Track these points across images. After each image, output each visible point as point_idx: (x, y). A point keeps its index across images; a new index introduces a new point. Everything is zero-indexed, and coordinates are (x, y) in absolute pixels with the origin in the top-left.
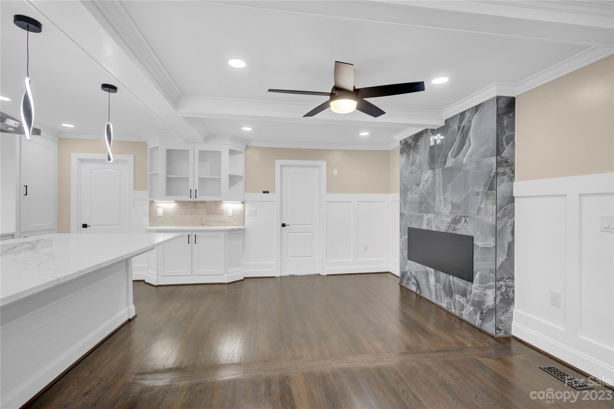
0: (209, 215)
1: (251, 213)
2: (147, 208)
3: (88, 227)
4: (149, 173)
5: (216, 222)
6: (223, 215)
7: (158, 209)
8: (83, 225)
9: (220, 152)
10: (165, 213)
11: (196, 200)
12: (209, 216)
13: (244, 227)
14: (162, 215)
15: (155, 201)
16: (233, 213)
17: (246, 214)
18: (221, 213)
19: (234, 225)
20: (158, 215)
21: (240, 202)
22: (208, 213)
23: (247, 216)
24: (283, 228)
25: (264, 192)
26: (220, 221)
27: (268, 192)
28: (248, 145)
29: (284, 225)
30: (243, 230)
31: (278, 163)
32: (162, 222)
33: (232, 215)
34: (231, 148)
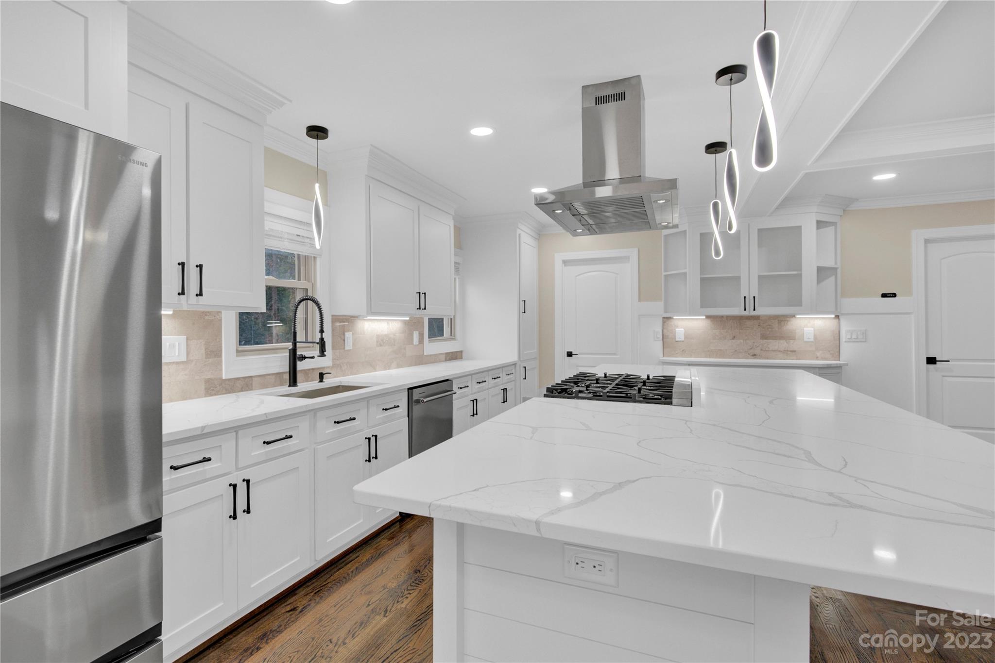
0: (766, 339)
1: (854, 336)
2: (659, 329)
3: (573, 356)
4: (664, 274)
5: (780, 351)
6: (795, 339)
7: (677, 329)
8: (568, 352)
9: (800, 228)
10: (687, 336)
11: (753, 313)
12: (766, 341)
13: (838, 362)
14: (683, 339)
15: (674, 318)
16: (815, 337)
17: (844, 337)
18: (789, 337)
19: (817, 358)
20: (677, 339)
21: (833, 316)
22: (764, 337)
23: (845, 342)
24: (931, 366)
25: (884, 295)
26: (788, 351)
27: (894, 295)
28: (847, 209)
29: (931, 361)
30: (839, 367)
31: (918, 236)
32: (683, 351)
33: (812, 339)
34: (819, 219)
